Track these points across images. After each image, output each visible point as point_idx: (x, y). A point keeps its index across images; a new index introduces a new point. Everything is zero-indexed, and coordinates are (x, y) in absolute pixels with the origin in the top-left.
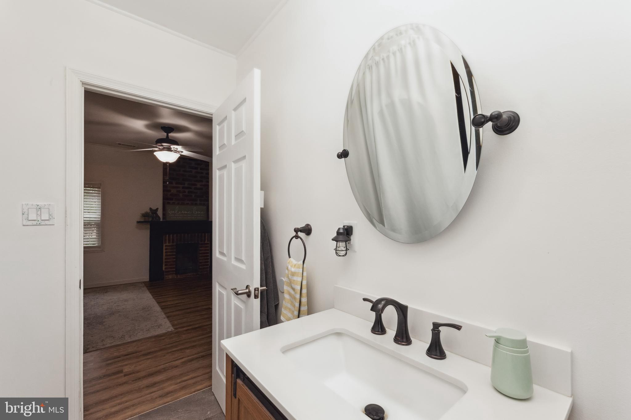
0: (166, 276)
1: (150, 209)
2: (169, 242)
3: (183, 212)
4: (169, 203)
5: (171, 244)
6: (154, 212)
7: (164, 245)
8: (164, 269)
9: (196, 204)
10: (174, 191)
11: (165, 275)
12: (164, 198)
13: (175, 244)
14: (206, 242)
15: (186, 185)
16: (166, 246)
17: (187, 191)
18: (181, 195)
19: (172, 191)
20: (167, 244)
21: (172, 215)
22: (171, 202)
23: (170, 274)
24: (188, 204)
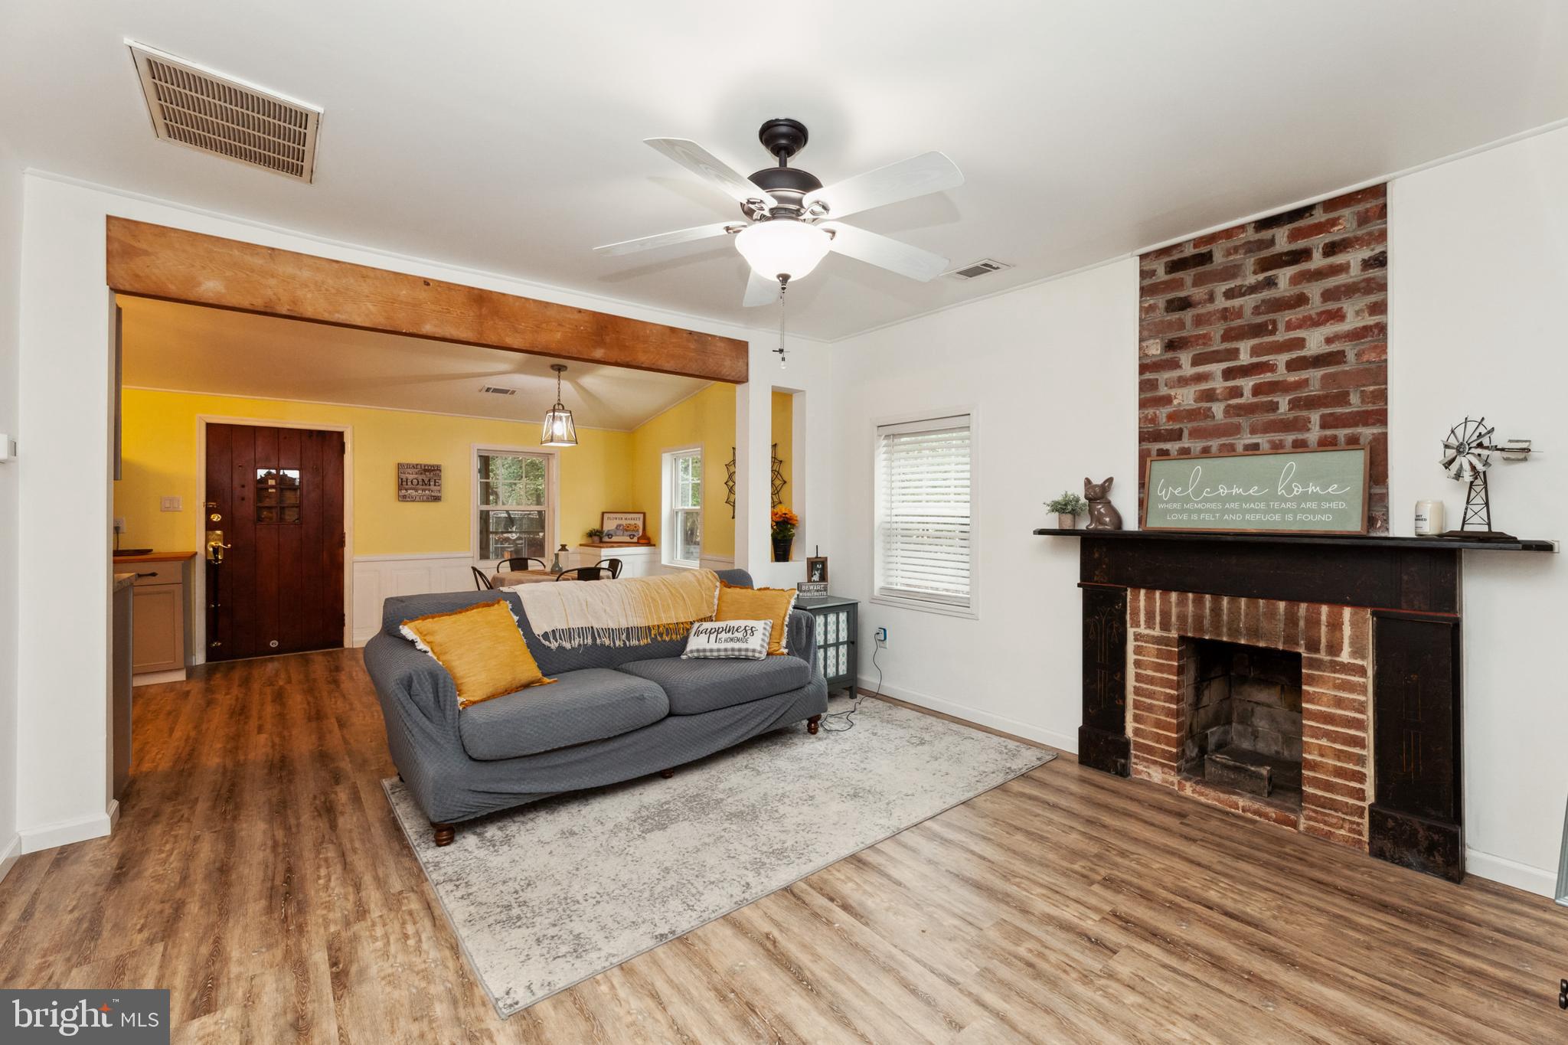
0: (1140, 767)
1: (1088, 482)
2: (1150, 622)
3: (1223, 491)
4: (1164, 454)
5: (1157, 632)
6: (1098, 494)
7: (1131, 632)
8: (1129, 732)
9: (1300, 446)
10: (1185, 398)
11: (1133, 760)
12: (1147, 436)
13: (1174, 634)
14: (1345, 657)
15: (1245, 358)
16: (1138, 637)
17: (1247, 384)
18: (1218, 409)
19: (1175, 402)
20: (1143, 630)
21: (1169, 506)
22: (1172, 447)
23: (1155, 762)
24: (1253, 449)
